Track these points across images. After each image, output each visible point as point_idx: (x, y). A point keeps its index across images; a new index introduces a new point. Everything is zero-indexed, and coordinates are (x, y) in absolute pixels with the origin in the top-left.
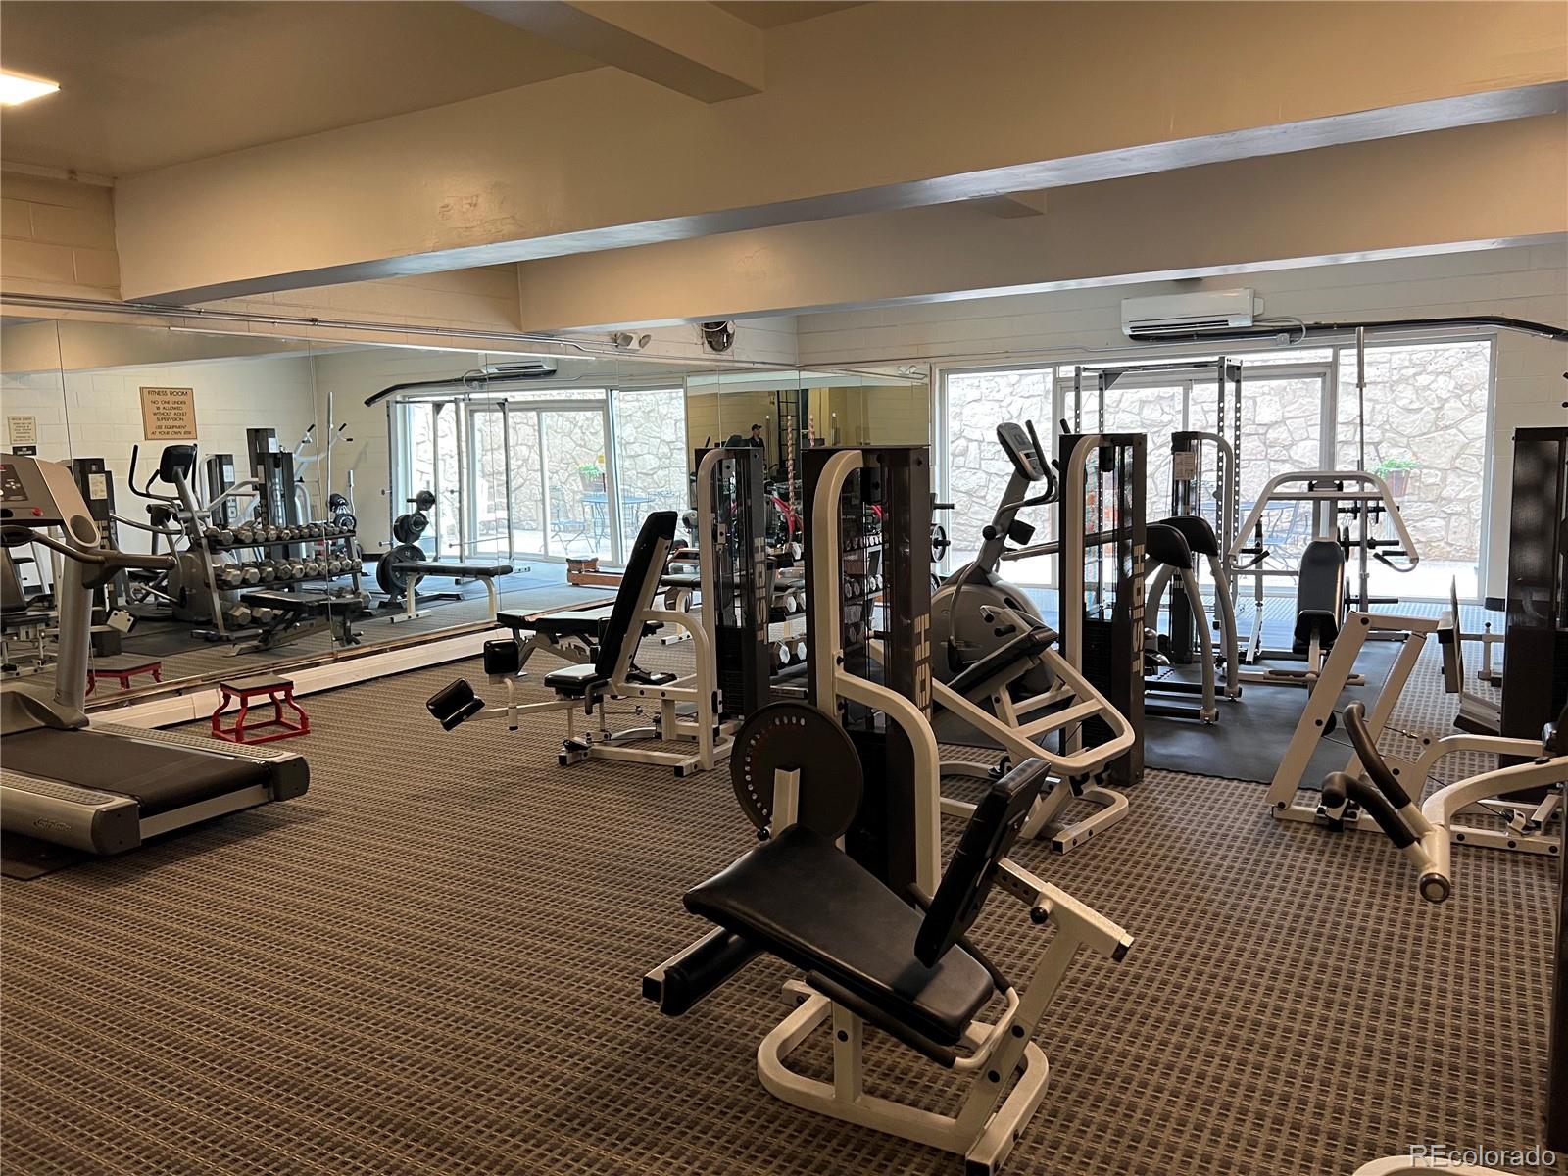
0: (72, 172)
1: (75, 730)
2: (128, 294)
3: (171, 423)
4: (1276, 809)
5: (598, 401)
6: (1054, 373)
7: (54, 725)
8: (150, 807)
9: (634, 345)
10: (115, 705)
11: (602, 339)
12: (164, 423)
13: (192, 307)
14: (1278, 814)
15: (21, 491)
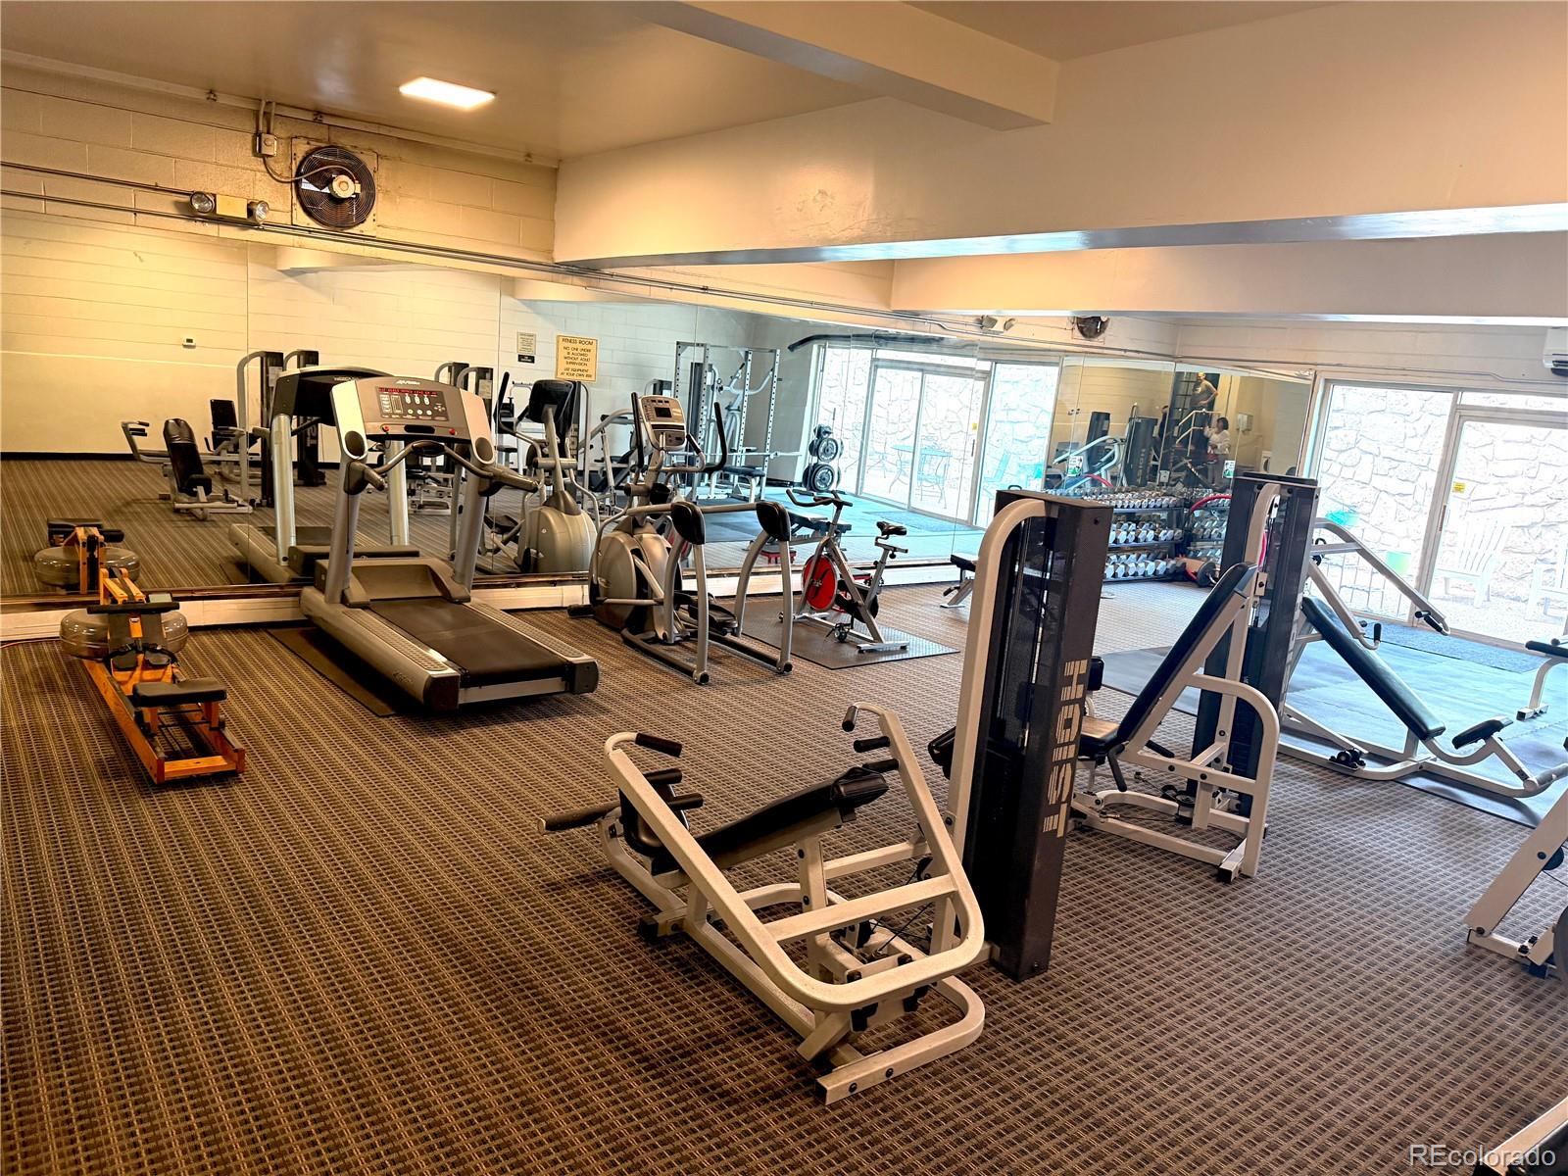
0: (529, 155)
1: (460, 603)
2: (560, 257)
3: (577, 367)
4: (1473, 934)
5: (983, 372)
6: (1455, 399)
7: (446, 598)
8: (472, 679)
9: (999, 327)
10: (505, 586)
11: (967, 320)
12: (572, 366)
13: (607, 271)
14: (1475, 939)
15: (444, 414)
